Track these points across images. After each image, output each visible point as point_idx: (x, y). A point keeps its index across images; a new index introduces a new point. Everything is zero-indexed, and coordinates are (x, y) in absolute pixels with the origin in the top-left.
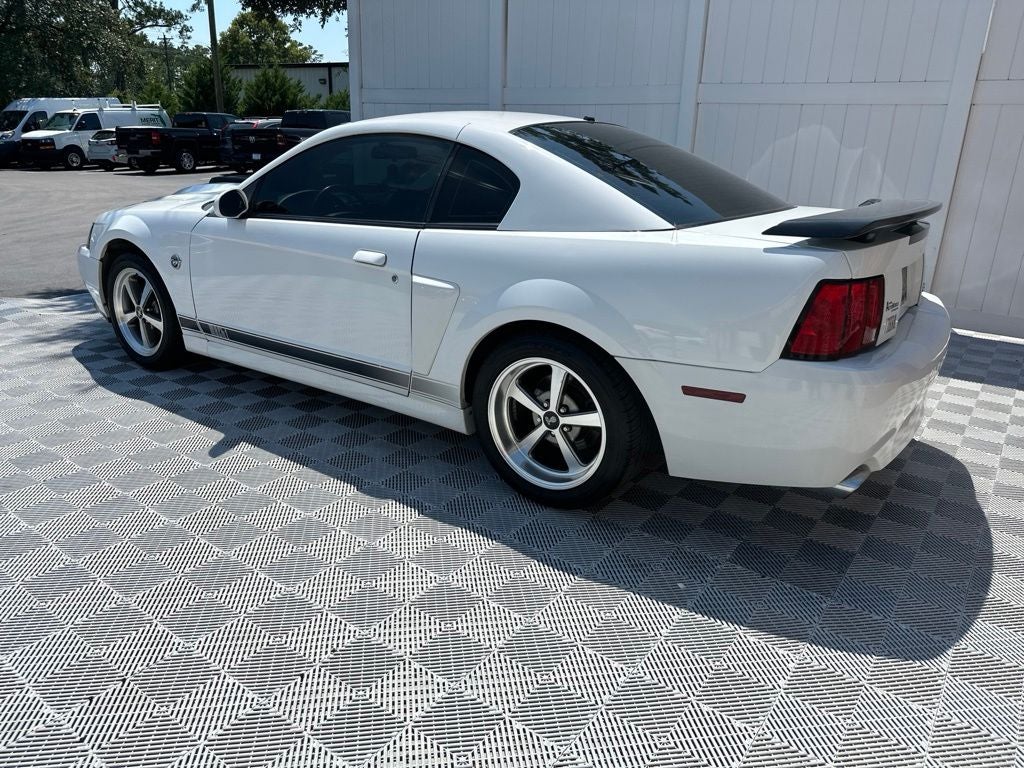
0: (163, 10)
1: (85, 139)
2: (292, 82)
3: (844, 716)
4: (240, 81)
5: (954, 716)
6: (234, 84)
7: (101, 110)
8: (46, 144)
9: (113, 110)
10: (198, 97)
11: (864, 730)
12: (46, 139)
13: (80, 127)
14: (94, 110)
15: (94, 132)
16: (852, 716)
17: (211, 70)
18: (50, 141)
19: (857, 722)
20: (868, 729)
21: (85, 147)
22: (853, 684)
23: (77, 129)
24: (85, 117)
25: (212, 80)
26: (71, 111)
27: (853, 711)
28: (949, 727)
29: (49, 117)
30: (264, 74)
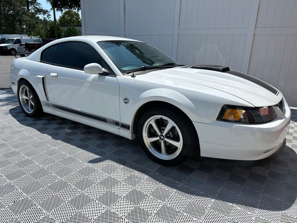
0: (42, 10)
1: (16, 46)
2: (78, 30)
3: (227, 216)
4: (63, 30)
5: (261, 216)
6: (61, 31)
7: (21, 38)
8: (5, 48)
9: (25, 38)
10: (50, 34)
11: (233, 220)
12: (5, 46)
13: (15, 43)
14: (19, 38)
15: (19, 44)
16: (230, 216)
17: (54, 27)
18: (6, 47)
19: (231, 218)
20: (234, 220)
21: (16, 49)
22: (231, 206)
23: (14, 43)
24: (17, 40)
25: (54, 30)
26: (13, 38)
27: (230, 214)
28: (259, 219)
29: (6, 40)
30: (70, 28)
